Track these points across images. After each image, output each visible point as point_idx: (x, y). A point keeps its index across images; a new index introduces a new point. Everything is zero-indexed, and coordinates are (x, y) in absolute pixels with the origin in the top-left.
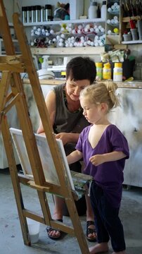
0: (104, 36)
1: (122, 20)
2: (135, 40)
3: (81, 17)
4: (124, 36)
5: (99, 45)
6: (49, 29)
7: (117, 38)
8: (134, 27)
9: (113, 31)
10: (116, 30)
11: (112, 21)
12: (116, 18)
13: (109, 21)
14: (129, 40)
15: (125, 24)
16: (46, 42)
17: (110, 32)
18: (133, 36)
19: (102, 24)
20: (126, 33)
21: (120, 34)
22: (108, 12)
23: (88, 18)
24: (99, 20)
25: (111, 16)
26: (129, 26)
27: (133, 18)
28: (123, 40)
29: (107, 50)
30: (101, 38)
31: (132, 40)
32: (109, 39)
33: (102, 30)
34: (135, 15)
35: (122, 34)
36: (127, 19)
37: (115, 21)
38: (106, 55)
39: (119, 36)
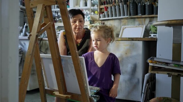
0: (89, 16)
1: (100, 7)
2: (107, 17)
3: (76, 6)
4: (101, 15)
5: (86, 20)
6: (57, 13)
7: (97, 17)
8: (106, 10)
9: (94, 13)
10: (96, 12)
11: (94, 7)
12: (96, 6)
13: (92, 8)
14: (103, 18)
15: (101, 9)
16: (56, 20)
17: (92, 13)
18: (106, 15)
19: (88, 9)
20: (102, 14)
21: (98, 14)
22: (92, 3)
23: (80, 7)
24: (86, 7)
25: (93, 5)
26: (104, 10)
27: (106, 5)
28: (100, 17)
29: (91, 23)
30: (88, 17)
31: (105, 17)
32: (92, 17)
33: (88, 12)
34: (107, 4)
35: (100, 14)
36: (103, 6)
37: (96, 7)
38: (91, 25)
39: (98, 15)
